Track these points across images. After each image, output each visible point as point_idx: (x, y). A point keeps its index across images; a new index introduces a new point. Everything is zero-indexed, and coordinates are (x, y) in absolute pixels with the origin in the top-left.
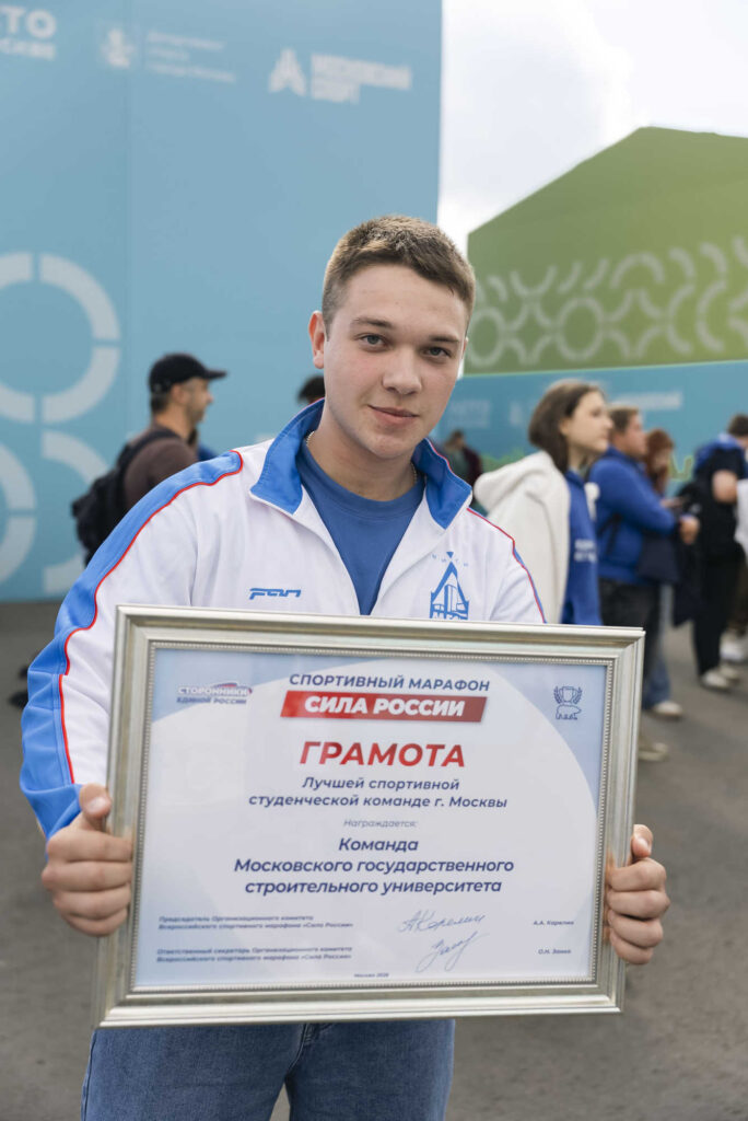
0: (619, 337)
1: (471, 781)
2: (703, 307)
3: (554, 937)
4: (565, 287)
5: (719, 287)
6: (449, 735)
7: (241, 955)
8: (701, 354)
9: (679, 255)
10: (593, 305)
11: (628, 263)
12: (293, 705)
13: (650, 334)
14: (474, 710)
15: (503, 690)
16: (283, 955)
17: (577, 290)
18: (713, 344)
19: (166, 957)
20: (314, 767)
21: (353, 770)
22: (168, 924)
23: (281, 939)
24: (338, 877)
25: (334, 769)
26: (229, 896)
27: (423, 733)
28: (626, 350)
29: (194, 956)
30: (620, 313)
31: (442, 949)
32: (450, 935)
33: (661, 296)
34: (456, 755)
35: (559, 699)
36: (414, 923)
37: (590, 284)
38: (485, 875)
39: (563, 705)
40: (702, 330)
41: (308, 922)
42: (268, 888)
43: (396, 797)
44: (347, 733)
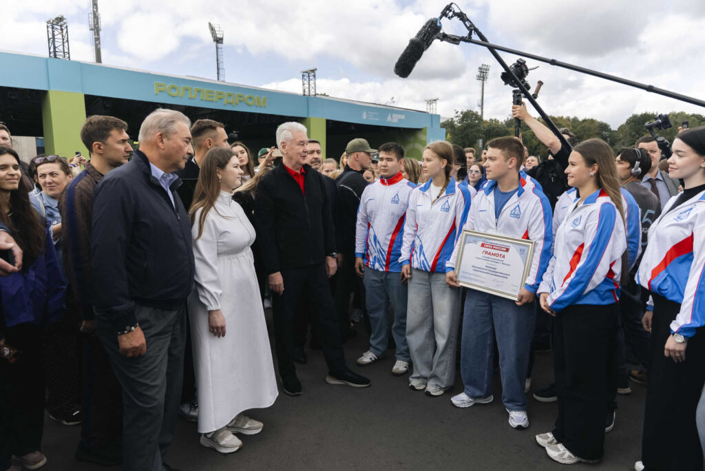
1: (505, 261)
3: (515, 288)
6: (503, 253)
12: (483, 245)
14: (507, 250)
15: (513, 249)
16: (476, 280)
19: (462, 277)
20: (484, 254)
21: (489, 256)
22: (463, 272)
23: (477, 278)
24: (485, 271)
25: (487, 255)
26: (470, 270)
27: (500, 252)
29: (465, 277)
31: (498, 285)
32: (499, 284)
34: (504, 257)
35: (521, 250)
36: (494, 280)
38: (505, 276)
39: (522, 251)
41: (479, 276)
42: (476, 270)
43: (494, 261)
44: (489, 250)
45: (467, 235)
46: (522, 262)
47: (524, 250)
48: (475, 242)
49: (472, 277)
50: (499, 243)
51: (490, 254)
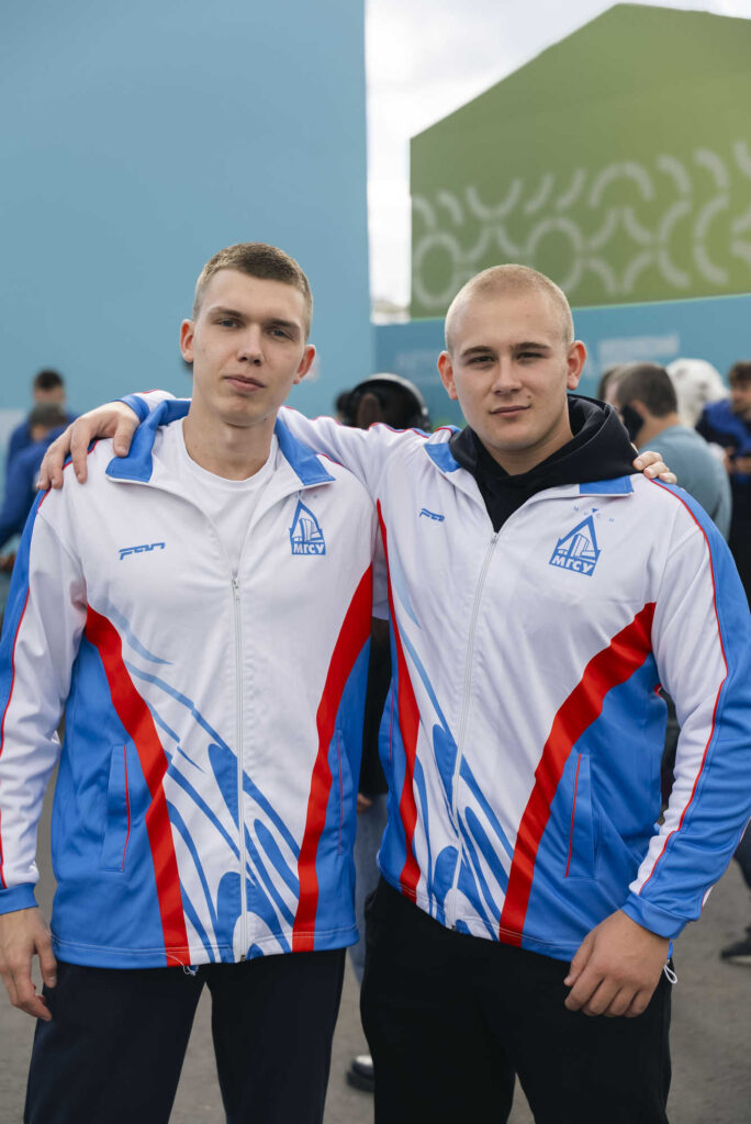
0: (601, 268)
2: (701, 229)
4: (532, 206)
5: (719, 203)
8: (700, 287)
9: (669, 164)
10: (567, 226)
11: (609, 174)
13: (640, 262)
17: (548, 210)
18: (716, 275)
28: (611, 286)
30: (600, 239)
33: (649, 217)
37: (565, 202)
40: (700, 256)
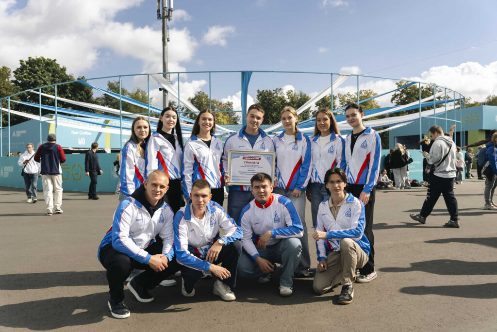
6: (257, 161)
7: (239, 180)
12: (244, 158)
14: (260, 159)
15: (262, 158)
16: (243, 180)
20: (245, 164)
21: (249, 164)
23: (243, 178)
24: (248, 173)
25: (247, 164)
26: (238, 174)
27: (255, 161)
34: (258, 163)
41: (245, 177)
43: (252, 166)
44: (248, 161)
45: (232, 153)
46: (270, 165)
47: (269, 158)
48: (238, 157)
49: (240, 178)
50: (254, 155)
51: (249, 163)
